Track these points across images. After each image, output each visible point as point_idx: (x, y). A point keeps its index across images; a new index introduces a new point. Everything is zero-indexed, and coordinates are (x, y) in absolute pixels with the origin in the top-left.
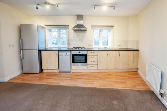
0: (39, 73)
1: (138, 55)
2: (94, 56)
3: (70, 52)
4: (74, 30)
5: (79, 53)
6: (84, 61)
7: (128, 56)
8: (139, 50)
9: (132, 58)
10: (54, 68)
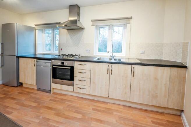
0: (17, 86)
1: (185, 78)
2: (84, 71)
3: (50, 61)
4: (67, 30)
5: (62, 64)
6: (69, 77)
7: (156, 79)
8: (186, 67)
9: (166, 84)
10: (31, 82)
